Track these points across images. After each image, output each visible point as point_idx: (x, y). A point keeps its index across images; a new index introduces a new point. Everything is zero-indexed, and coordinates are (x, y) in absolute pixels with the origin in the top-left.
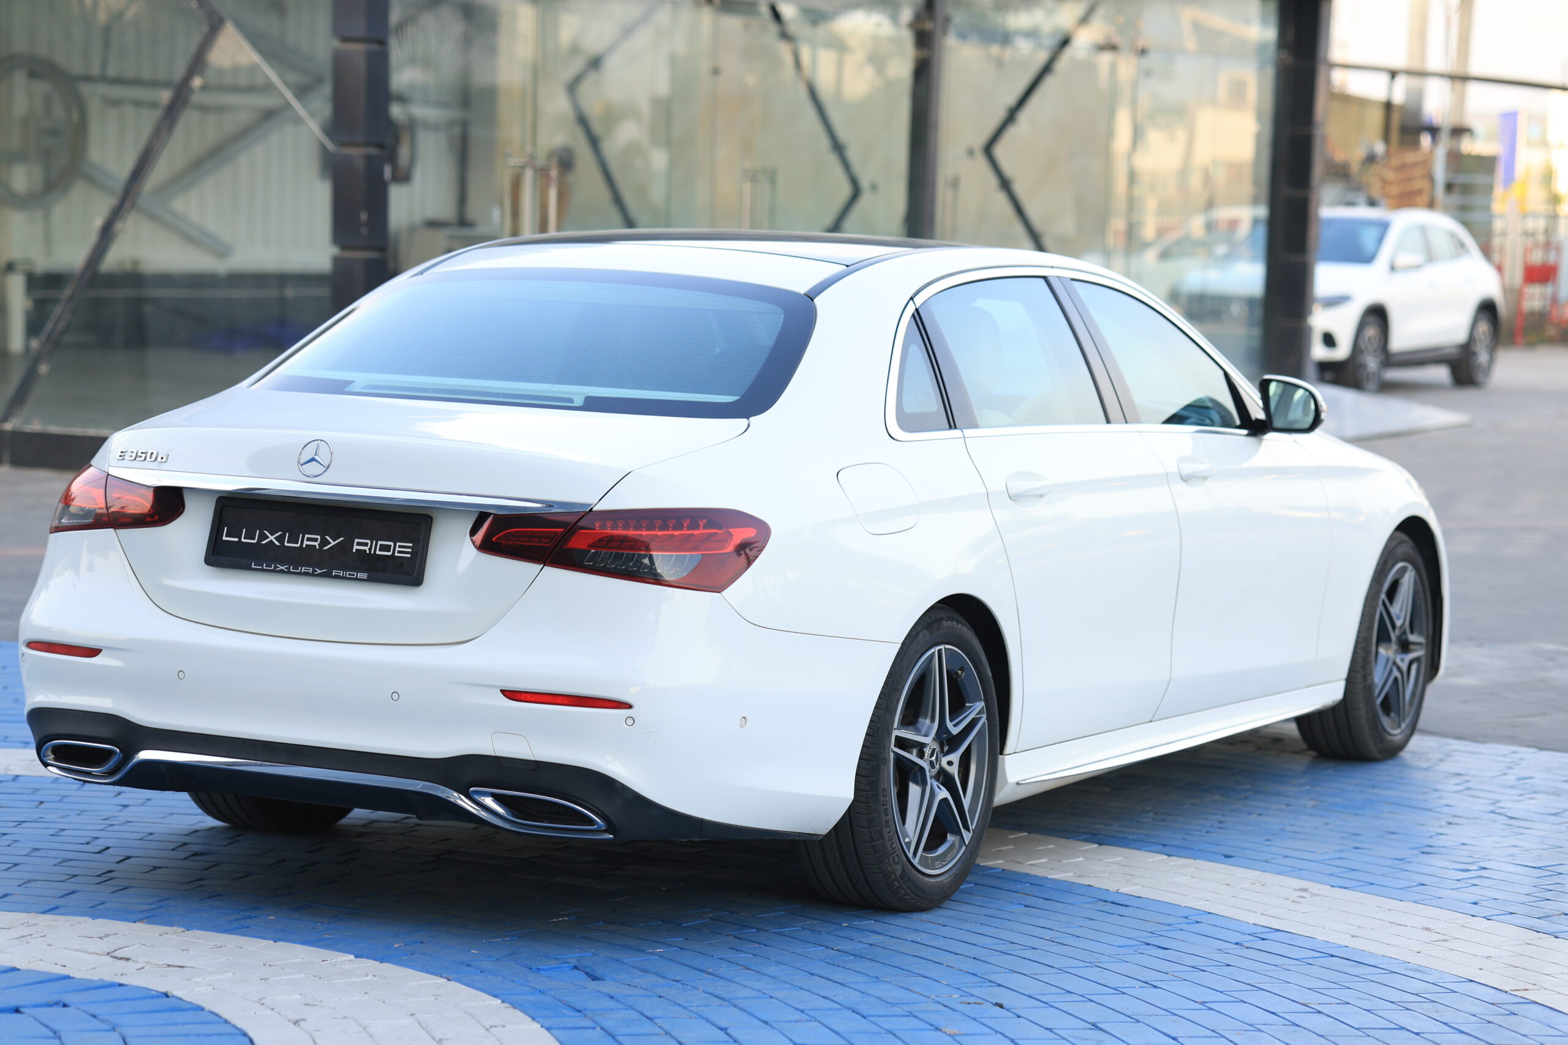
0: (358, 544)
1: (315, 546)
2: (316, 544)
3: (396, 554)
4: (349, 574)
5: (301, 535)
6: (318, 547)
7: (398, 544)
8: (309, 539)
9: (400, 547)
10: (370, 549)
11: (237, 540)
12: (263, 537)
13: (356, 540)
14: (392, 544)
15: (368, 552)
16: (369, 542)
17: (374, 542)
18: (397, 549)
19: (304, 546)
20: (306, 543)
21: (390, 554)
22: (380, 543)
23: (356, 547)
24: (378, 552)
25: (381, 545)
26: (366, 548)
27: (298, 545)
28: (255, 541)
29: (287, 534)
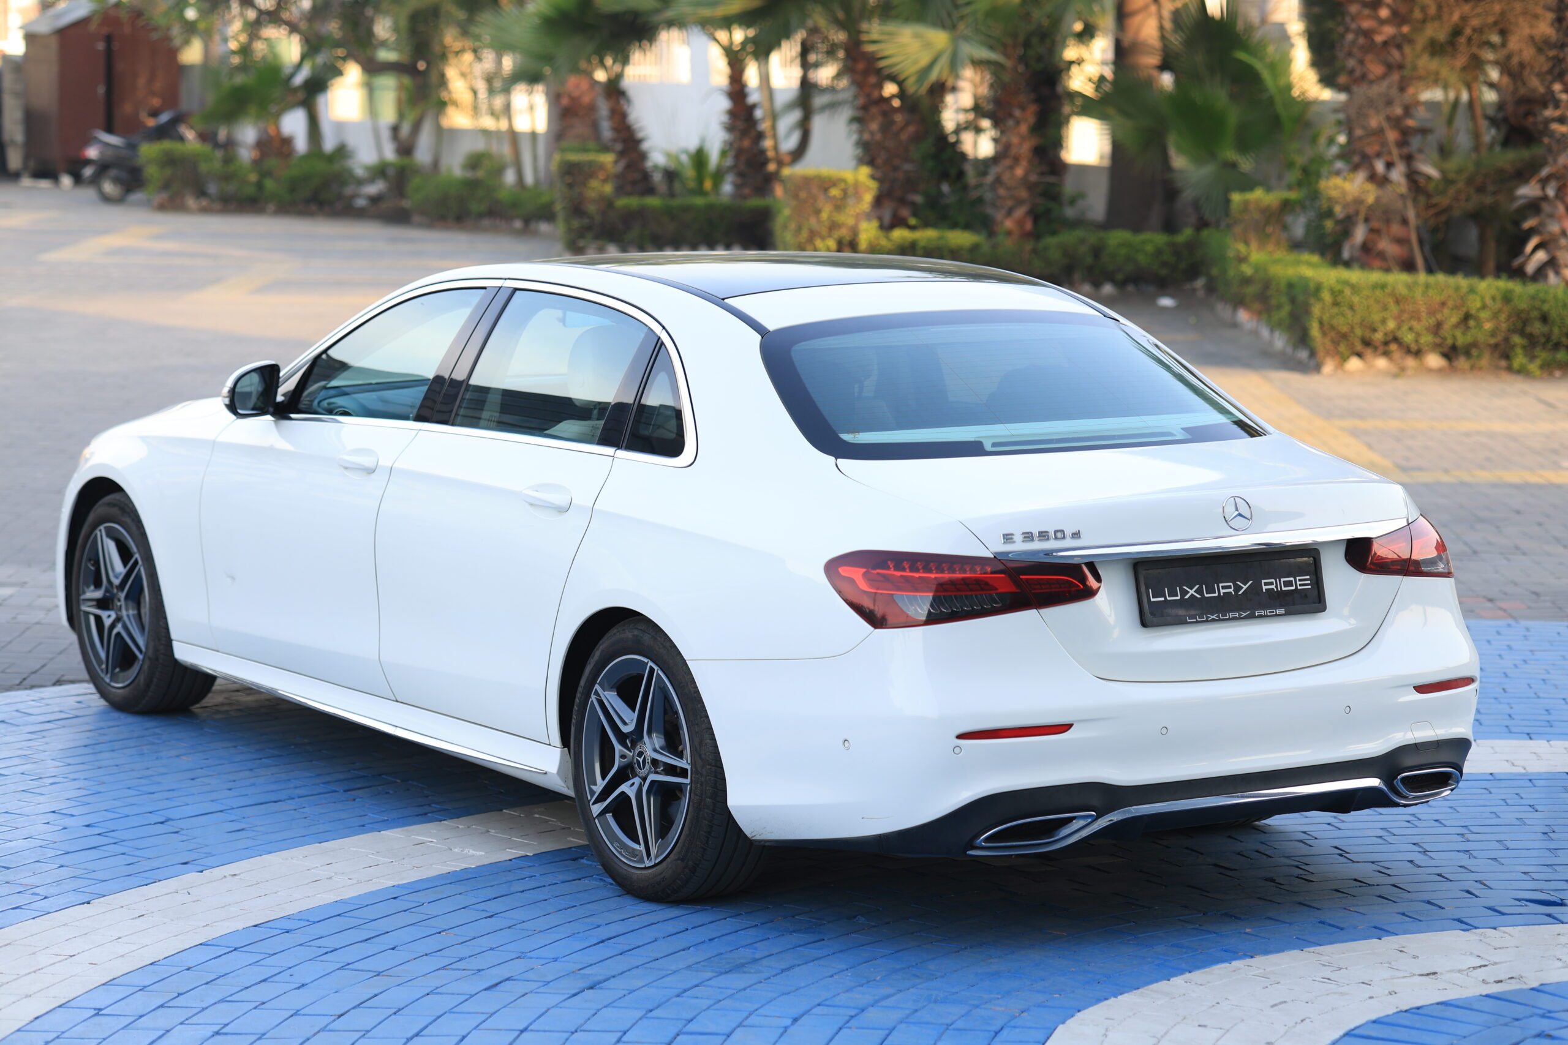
0: (1266, 584)
1: (1231, 593)
2: (1231, 590)
3: (1299, 588)
4: (1270, 612)
5: (1216, 585)
6: (1233, 593)
7: (1298, 578)
8: (1223, 588)
9: (1300, 580)
10: (1276, 587)
11: (1163, 599)
12: (1185, 593)
13: (1263, 581)
14: (1292, 579)
15: (1275, 590)
16: (1273, 580)
17: (1278, 580)
18: (1298, 583)
19: (1222, 594)
20: (1222, 591)
21: (1293, 588)
22: (1282, 580)
23: (1264, 588)
24: (1284, 589)
25: (1284, 581)
26: (1273, 587)
27: (1216, 595)
28: (1179, 598)
29: (1204, 586)
